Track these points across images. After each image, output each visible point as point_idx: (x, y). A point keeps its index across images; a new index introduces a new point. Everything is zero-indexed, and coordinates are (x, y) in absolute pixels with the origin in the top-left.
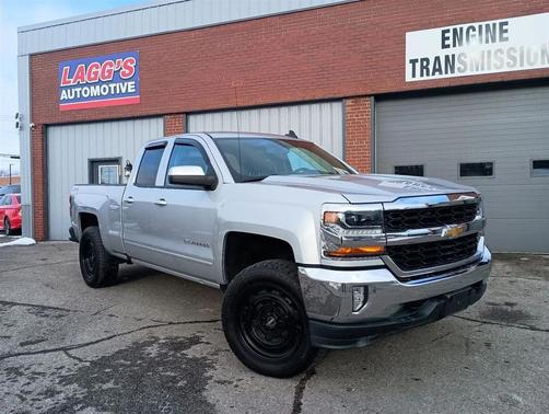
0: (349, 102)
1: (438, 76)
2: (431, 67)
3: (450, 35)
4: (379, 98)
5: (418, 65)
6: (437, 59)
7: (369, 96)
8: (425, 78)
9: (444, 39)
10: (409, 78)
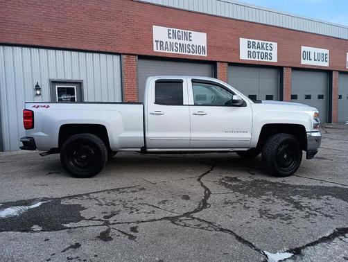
0: (124, 57)
1: (167, 51)
2: (164, 46)
3: (171, 32)
4: (141, 57)
5: (159, 43)
6: (166, 42)
7: (135, 55)
8: (162, 51)
9: (169, 34)
10: (155, 50)
